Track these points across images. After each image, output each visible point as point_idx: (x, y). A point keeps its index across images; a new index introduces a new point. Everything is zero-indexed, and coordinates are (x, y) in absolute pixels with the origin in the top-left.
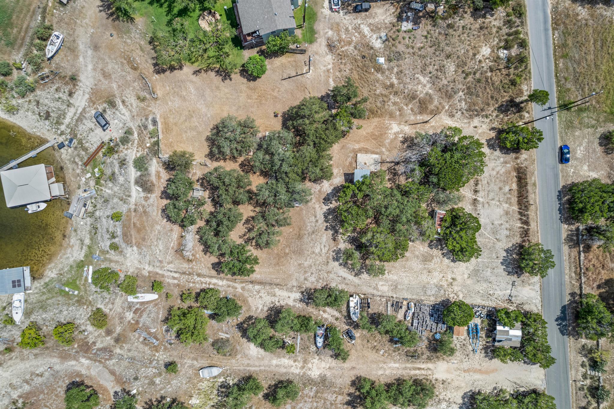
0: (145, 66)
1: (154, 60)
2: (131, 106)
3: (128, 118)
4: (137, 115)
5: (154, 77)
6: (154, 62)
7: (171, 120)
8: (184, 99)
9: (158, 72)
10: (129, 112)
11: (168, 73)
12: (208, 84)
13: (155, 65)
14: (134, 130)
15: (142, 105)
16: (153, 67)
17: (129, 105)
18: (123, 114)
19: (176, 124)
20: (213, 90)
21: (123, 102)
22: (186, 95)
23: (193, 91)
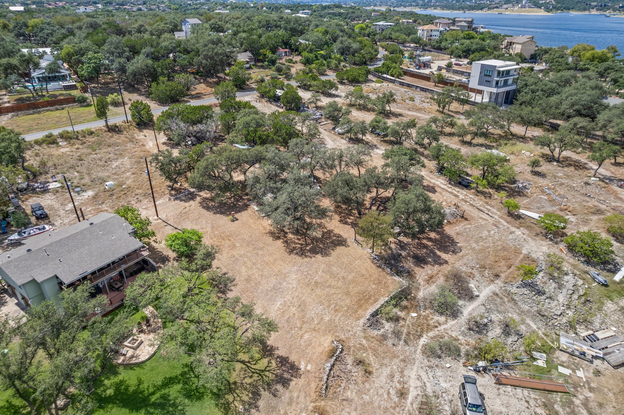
0: (302, 399)
1: (276, 390)
2: (392, 376)
3: (415, 368)
4: (395, 356)
5: (309, 368)
6: (279, 387)
7: (348, 301)
8: (302, 307)
9: (294, 369)
10: (406, 373)
11: (281, 352)
12: (252, 292)
13: (285, 383)
14: (420, 347)
15: (371, 359)
16: (292, 384)
17: (395, 380)
18: (419, 378)
19: (348, 294)
20: (256, 284)
21: (402, 394)
22: (294, 306)
23: (279, 303)
